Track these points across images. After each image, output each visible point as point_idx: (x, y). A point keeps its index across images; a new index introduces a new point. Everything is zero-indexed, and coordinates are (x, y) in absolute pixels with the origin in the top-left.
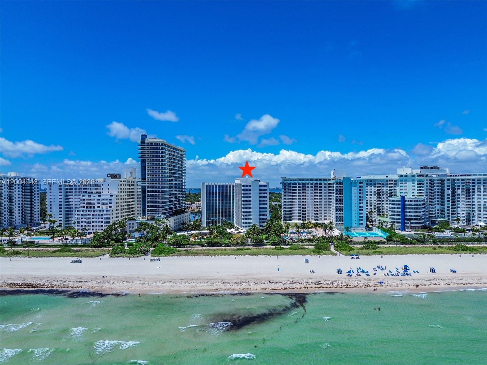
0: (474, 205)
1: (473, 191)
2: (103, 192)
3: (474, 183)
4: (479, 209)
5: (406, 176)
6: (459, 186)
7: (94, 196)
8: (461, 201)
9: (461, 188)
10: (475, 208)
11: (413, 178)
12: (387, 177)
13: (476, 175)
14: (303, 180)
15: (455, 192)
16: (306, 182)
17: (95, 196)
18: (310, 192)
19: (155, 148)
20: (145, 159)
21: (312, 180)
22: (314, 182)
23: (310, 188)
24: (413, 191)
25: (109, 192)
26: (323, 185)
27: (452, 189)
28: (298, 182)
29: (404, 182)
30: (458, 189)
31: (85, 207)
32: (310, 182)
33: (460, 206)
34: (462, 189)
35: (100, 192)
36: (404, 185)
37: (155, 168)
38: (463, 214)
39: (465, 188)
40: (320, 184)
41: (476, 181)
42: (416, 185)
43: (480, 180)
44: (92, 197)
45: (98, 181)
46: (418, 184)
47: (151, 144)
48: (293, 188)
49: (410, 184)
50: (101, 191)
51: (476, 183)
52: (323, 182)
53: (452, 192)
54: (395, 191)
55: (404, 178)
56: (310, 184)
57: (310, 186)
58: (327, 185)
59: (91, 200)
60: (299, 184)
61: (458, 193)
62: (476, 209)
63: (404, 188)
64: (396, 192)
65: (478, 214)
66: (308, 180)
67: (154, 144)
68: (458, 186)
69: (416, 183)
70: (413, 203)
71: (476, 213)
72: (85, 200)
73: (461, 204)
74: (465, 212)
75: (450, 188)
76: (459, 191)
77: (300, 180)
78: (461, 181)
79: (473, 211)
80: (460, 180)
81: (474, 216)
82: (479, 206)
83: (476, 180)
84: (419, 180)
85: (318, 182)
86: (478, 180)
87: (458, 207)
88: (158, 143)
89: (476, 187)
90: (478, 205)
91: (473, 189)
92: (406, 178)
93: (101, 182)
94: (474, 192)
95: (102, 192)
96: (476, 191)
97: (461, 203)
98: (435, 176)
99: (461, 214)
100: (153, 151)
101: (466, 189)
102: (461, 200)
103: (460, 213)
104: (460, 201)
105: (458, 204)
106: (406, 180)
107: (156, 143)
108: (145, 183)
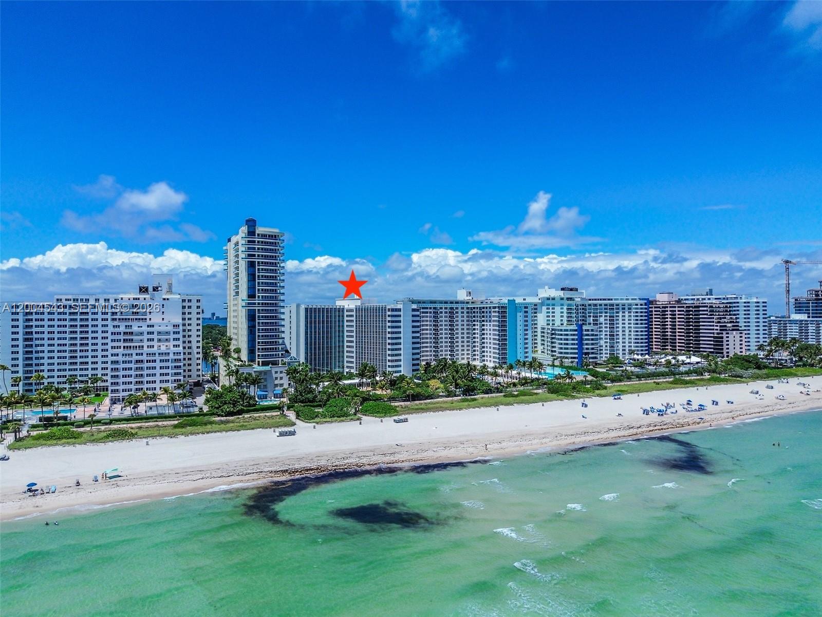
0: (618, 335)
1: (617, 318)
2: (150, 319)
3: (618, 309)
4: (624, 341)
5: (553, 299)
6: (602, 313)
7: (139, 327)
8: (604, 331)
9: (603, 315)
10: (619, 339)
11: (562, 302)
12: (524, 299)
13: (617, 299)
14: (435, 302)
15: (597, 320)
16: (438, 306)
17: (141, 327)
18: (444, 319)
19: (270, 243)
20: (255, 261)
21: (446, 303)
22: (449, 306)
23: (443, 315)
24: (562, 318)
25: (163, 319)
26: (460, 310)
27: (593, 316)
28: (429, 306)
29: (551, 307)
30: (600, 316)
31: (122, 347)
32: (443, 306)
33: (603, 337)
34: (605, 316)
35: (146, 319)
36: (551, 310)
37: (270, 278)
38: (606, 346)
39: (608, 315)
40: (457, 308)
41: (621, 307)
42: (565, 310)
43: (624, 305)
44: (135, 329)
45: (122, 299)
46: (568, 309)
47: (264, 236)
48: (423, 315)
49: (558, 309)
50: (148, 317)
51: (621, 309)
52: (460, 306)
53: (593, 320)
54: (535, 319)
55: (550, 302)
56: (443, 308)
57: (443, 310)
58: (465, 311)
59: (132, 333)
60: (430, 308)
61: (601, 320)
62: (621, 341)
63: (551, 314)
64: (537, 320)
65: (623, 346)
66: (441, 302)
67: (269, 236)
68: (600, 313)
69: (565, 307)
70: (590, 333)
71: (620, 345)
72: (122, 333)
73: (604, 335)
74: (608, 344)
75: (592, 315)
76: (601, 318)
77: (431, 302)
78: (603, 307)
79: (617, 342)
80: (603, 305)
81: (618, 348)
82: (624, 337)
83: (620, 305)
84: (569, 304)
85: (454, 306)
86: (622, 305)
87: (600, 339)
88: (275, 236)
89: (621, 314)
90: (623, 335)
91: (617, 316)
92: (553, 302)
93: (129, 299)
94: (618, 320)
95: (148, 320)
96: (620, 318)
97: (604, 333)
98: (579, 299)
99: (604, 346)
100: (268, 249)
101: (610, 316)
102: (604, 329)
103: (602, 346)
104: (602, 331)
105: (600, 335)
106: (553, 305)
107: (272, 236)
108: (255, 304)
